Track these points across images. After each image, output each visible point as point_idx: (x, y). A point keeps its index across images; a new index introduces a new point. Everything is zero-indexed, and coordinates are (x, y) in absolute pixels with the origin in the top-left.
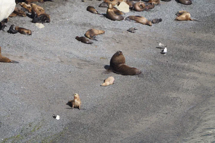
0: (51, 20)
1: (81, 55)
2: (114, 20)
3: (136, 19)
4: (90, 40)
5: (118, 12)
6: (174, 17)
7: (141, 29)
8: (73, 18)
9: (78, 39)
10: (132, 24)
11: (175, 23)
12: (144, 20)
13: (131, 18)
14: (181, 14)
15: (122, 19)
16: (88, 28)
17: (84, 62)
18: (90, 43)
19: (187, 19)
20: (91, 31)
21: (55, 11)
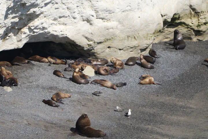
0: (19, 83)
1: (48, 118)
2: (80, 83)
3: (100, 83)
4: (57, 104)
5: (83, 76)
6: (138, 80)
7: (106, 93)
8: (40, 81)
9: (45, 102)
10: (97, 88)
11: (139, 87)
12: (109, 84)
13: (96, 82)
14: (144, 78)
15: (87, 82)
16: (55, 92)
17: (50, 125)
18: (57, 106)
19: (150, 83)
20: (58, 95)
21: (23, 75)
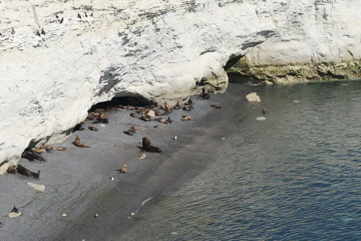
0: (109, 122)
1: (127, 142)
2: (146, 121)
3: (159, 120)
4: (132, 133)
5: (148, 117)
6: (181, 118)
7: (162, 126)
8: (122, 120)
9: (125, 132)
10: (156, 123)
11: (181, 122)
12: (163, 120)
13: (156, 120)
14: (185, 116)
15: (150, 120)
16: (131, 126)
17: (128, 146)
18: (132, 135)
19: (189, 119)
20: (133, 128)
21: (111, 117)
